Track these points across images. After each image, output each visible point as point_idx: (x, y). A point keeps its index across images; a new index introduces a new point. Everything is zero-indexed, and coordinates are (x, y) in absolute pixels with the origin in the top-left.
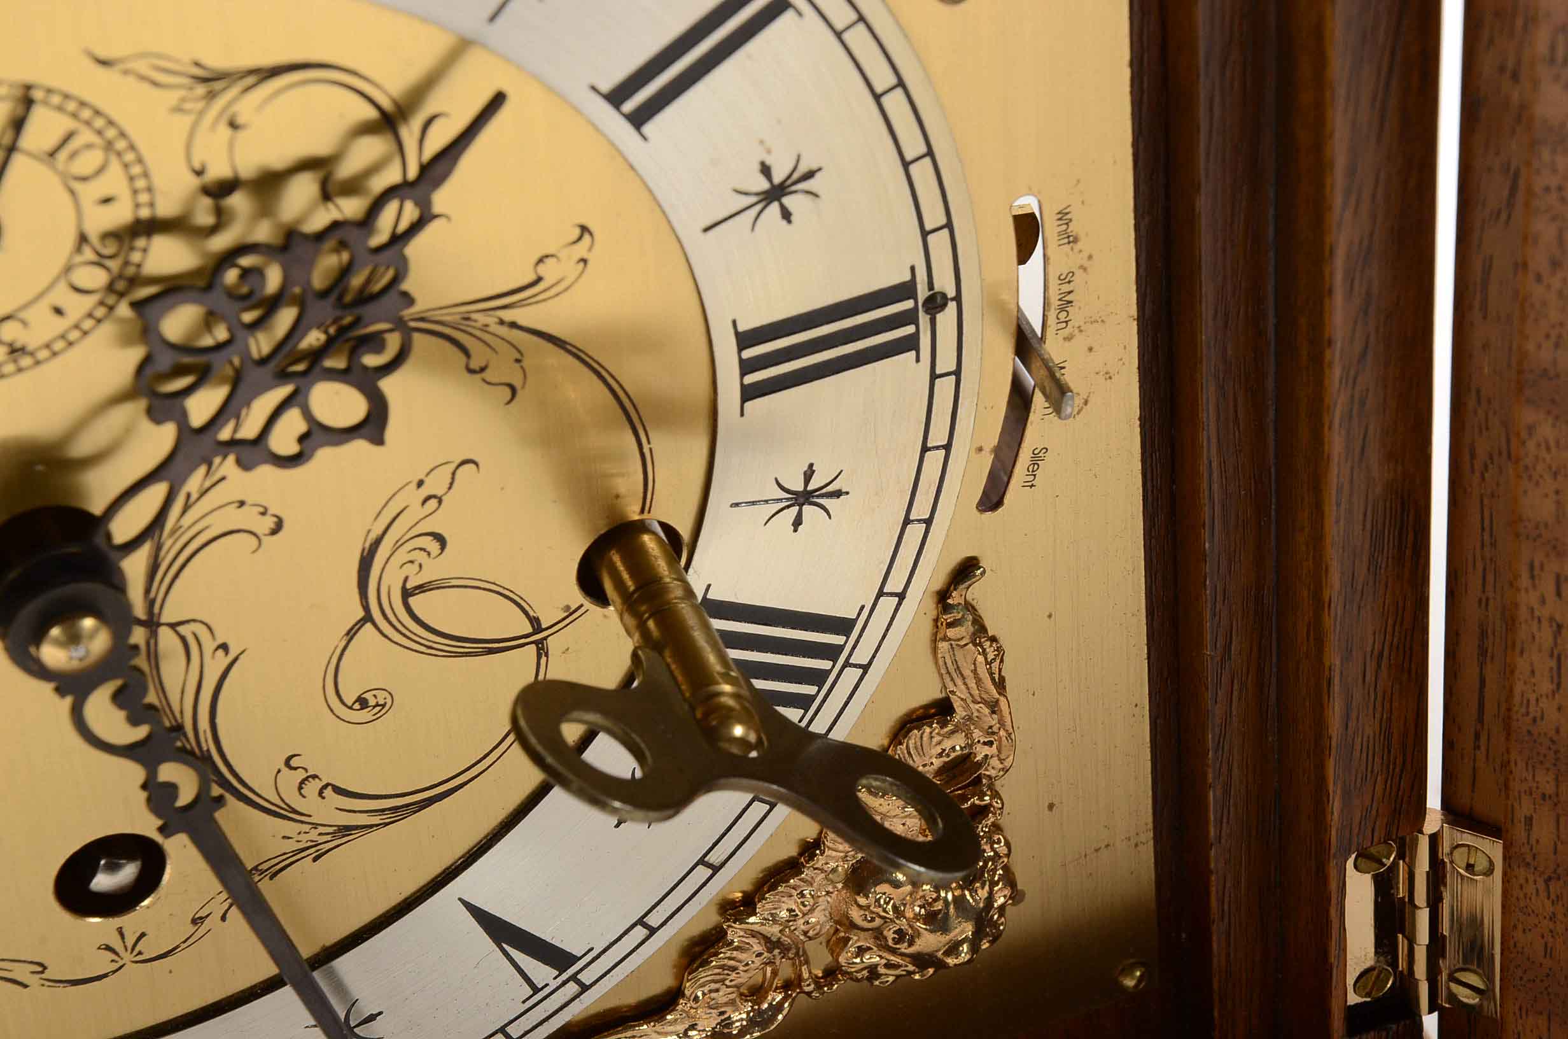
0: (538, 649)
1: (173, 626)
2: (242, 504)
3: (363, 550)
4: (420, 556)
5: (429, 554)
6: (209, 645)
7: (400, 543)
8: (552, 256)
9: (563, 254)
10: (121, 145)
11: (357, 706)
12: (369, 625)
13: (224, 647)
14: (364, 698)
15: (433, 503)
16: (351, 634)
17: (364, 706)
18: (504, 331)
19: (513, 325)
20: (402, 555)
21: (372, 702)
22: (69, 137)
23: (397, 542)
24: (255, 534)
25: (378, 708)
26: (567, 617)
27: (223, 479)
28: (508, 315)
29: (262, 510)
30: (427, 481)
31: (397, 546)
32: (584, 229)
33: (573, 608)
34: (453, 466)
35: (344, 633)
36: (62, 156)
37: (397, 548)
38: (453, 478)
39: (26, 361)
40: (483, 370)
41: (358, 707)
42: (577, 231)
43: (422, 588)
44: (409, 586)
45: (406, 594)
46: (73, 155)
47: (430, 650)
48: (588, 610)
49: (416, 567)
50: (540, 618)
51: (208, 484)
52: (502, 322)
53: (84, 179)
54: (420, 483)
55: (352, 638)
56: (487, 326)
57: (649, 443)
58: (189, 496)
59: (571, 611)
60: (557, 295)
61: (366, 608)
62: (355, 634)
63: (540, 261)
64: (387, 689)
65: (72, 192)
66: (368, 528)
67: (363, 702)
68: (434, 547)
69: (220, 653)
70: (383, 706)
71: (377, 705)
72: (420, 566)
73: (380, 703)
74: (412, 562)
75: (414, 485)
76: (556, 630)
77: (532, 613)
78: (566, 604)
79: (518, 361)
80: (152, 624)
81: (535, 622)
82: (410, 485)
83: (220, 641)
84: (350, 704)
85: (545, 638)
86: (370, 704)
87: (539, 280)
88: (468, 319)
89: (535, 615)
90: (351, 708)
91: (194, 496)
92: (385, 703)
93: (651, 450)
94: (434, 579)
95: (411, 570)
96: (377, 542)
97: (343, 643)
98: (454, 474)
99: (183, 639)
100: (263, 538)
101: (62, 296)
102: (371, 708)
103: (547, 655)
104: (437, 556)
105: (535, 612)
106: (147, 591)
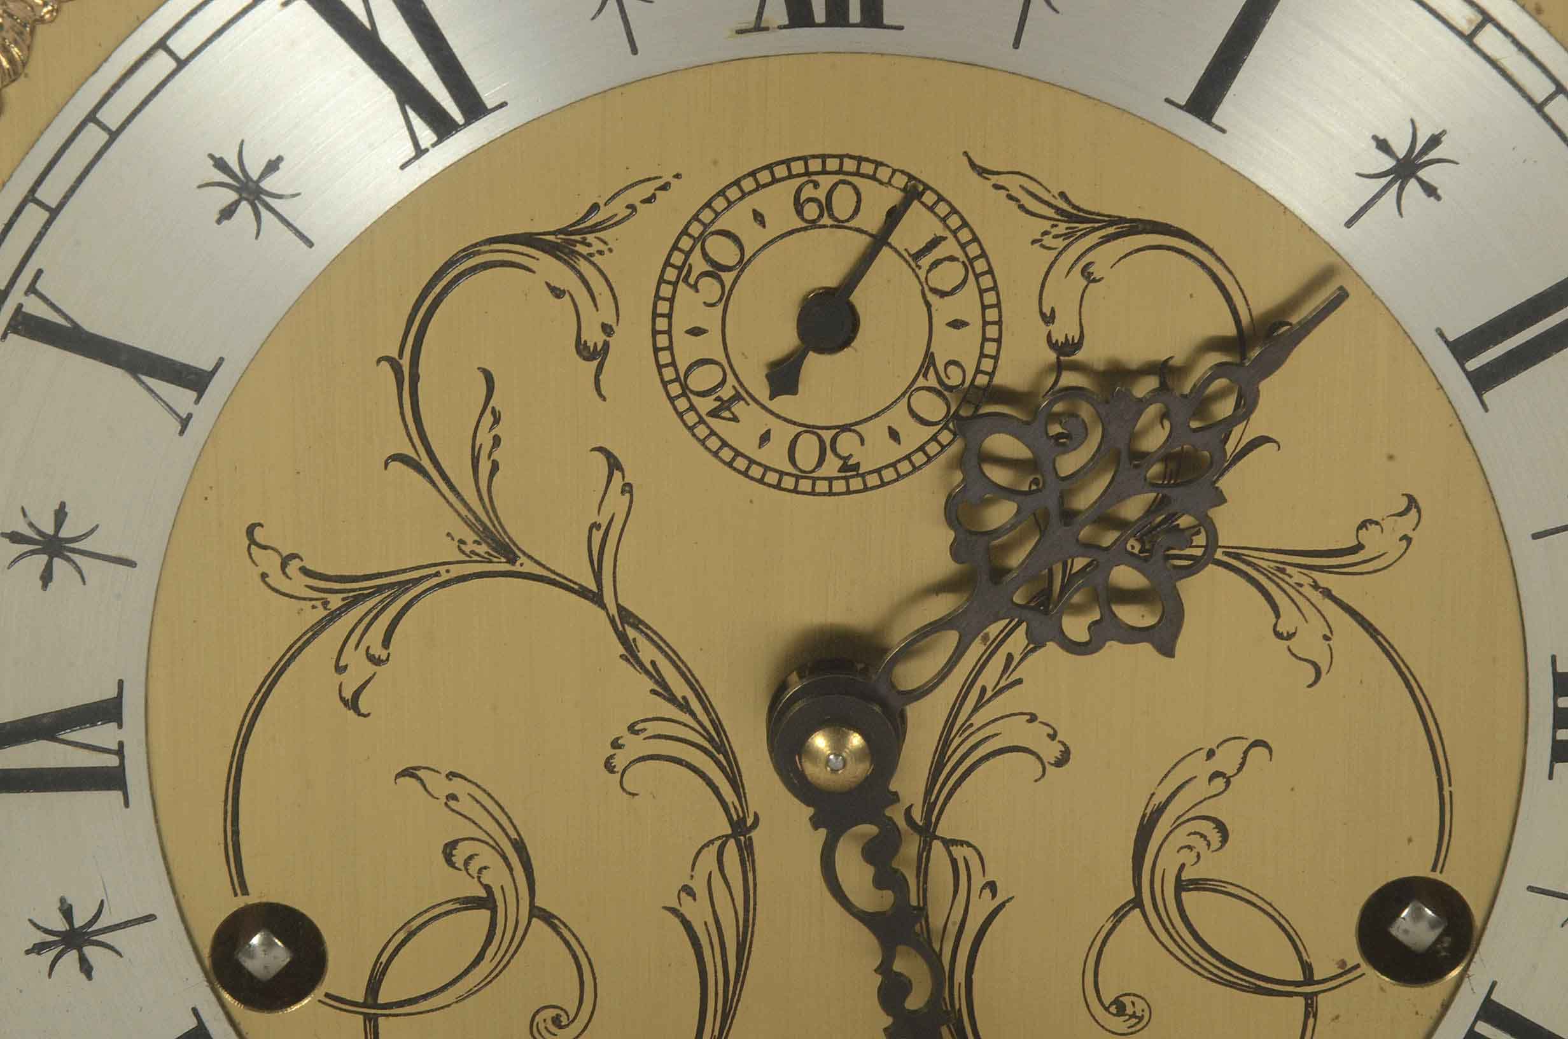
0: (1307, 1005)
1: (948, 843)
2: (1033, 718)
3: (1144, 815)
4: (1200, 844)
5: (1209, 845)
6: (978, 881)
7: (1182, 820)
8: (1377, 523)
9: (1387, 524)
10: (980, 266)
11: (1113, 1009)
12: (1137, 912)
13: (992, 886)
14: (1122, 1002)
15: (1220, 782)
16: (1119, 915)
17: (1121, 1013)
18: (1316, 596)
19: (1327, 593)
20: (1181, 837)
21: (1129, 1010)
22: (935, 242)
23: (1178, 818)
24: (1039, 758)
25: (1135, 1021)
26: (1340, 975)
27: (1019, 681)
28: (1324, 579)
29: (1051, 732)
30: (1218, 752)
31: (1177, 825)
32: (1412, 502)
33: (1349, 966)
34: (1246, 744)
35: (1112, 912)
36: (926, 262)
37: (1179, 825)
38: (1244, 758)
39: (856, 483)
40: (1290, 636)
41: (1115, 1011)
42: (1404, 503)
43: (1198, 885)
44: (1185, 876)
45: (1181, 886)
46: (935, 264)
47: (1195, 966)
48: (1364, 974)
49: (1194, 854)
50: (1313, 965)
51: (1003, 683)
52: (1316, 586)
53: (943, 294)
54: (1211, 754)
55: (1119, 921)
56: (1301, 585)
57: (1450, 785)
58: (984, 690)
59: (1346, 969)
60: (1375, 571)
61: (1138, 889)
62: (1124, 916)
63: (1363, 525)
64: (1146, 998)
65: (928, 305)
66: (1152, 792)
67: (1121, 1010)
68: (1215, 837)
69: (987, 893)
70: (1141, 1019)
71: (1134, 1016)
72: (1198, 856)
73: (1137, 1015)
74: (1190, 847)
75: (1203, 754)
76: (1329, 987)
77: (1305, 958)
78: (1342, 958)
79: (1327, 638)
80: (927, 832)
81: (1307, 968)
82: (1202, 751)
83: (989, 878)
84: (1107, 1004)
85: (1316, 994)
86: (1127, 1012)
87: (1359, 547)
88: (1283, 571)
89: (1308, 960)
90: (1107, 1009)
91: (989, 694)
92: (1143, 1016)
93: (1451, 792)
94: (1211, 877)
95: (1188, 857)
96: (1160, 810)
97: (1109, 925)
98: (1246, 753)
99: (954, 862)
100: (1048, 766)
101: (899, 417)
102: (1127, 1017)
103: (1315, 1016)
104: (1216, 851)
105: (1309, 958)
106: (928, 792)
